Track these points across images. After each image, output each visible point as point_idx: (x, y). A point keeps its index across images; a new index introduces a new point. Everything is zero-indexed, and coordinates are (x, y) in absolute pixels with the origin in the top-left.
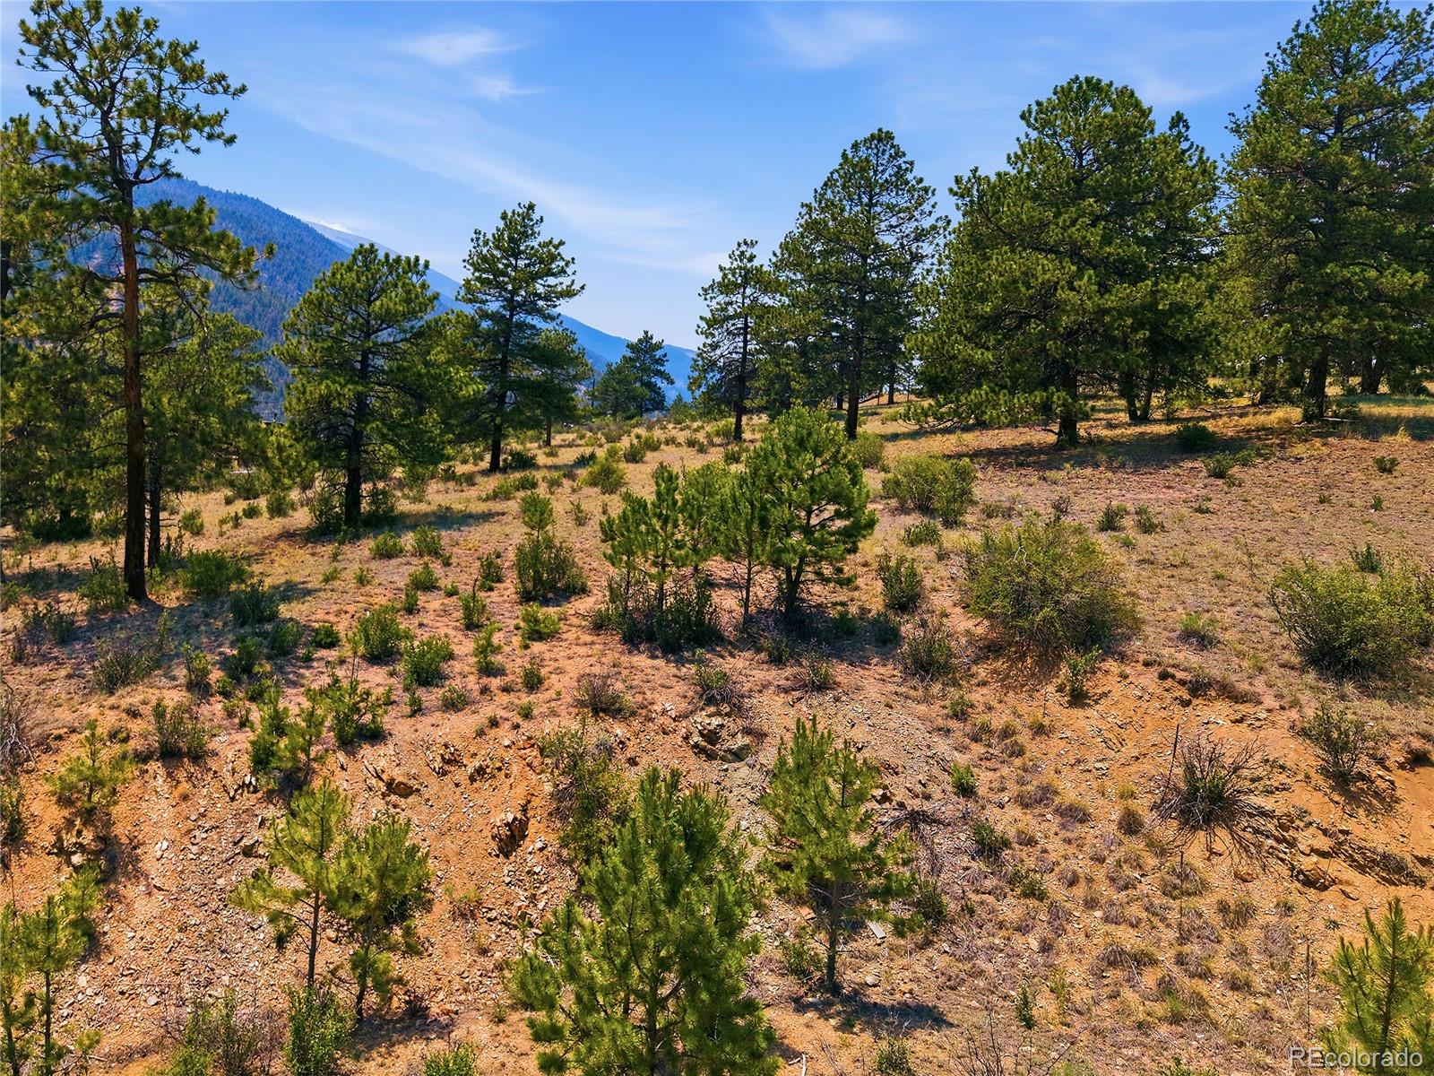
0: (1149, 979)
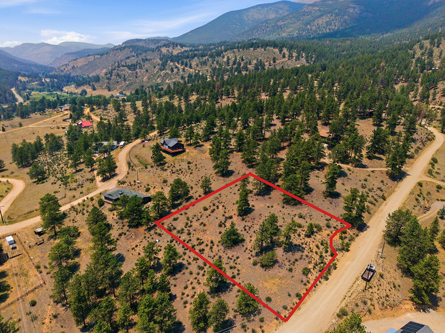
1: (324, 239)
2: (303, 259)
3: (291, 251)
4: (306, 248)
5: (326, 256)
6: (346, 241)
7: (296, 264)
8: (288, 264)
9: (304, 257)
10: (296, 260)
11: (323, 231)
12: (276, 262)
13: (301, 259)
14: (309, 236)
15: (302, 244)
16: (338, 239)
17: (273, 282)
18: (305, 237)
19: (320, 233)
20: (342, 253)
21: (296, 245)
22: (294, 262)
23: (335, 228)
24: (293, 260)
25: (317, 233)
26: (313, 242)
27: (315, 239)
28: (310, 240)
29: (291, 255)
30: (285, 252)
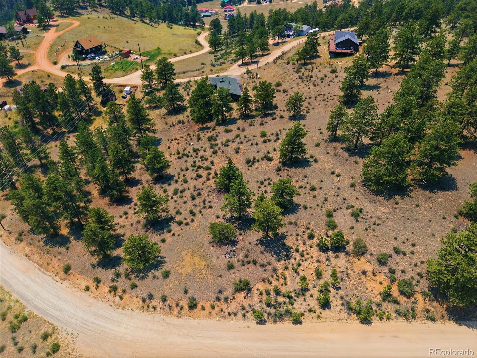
1: (349, 272)
2: (263, 269)
3: (266, 246)
4: (292, 261)
6: (389, 307)
7: (247, 266)
8: (241, 257)
9: (269, 268)
10: (255, 263)
11: (363, 259)
12: (233, 243)
13: (262, 266)
14: (324, 249)
15: (297, 251)
16: (376, 292)
17: (196, 262)
18: (318, 245)
20: (346, 316)
21: (284, 245)
22: (248, 263)
23: (392, 271)
24: (251, 259)
25: (347, 254)
26: (318, 261)
27: (328, 260)
28: (318, 255)
29: (258, 251)
30: (258, 242)
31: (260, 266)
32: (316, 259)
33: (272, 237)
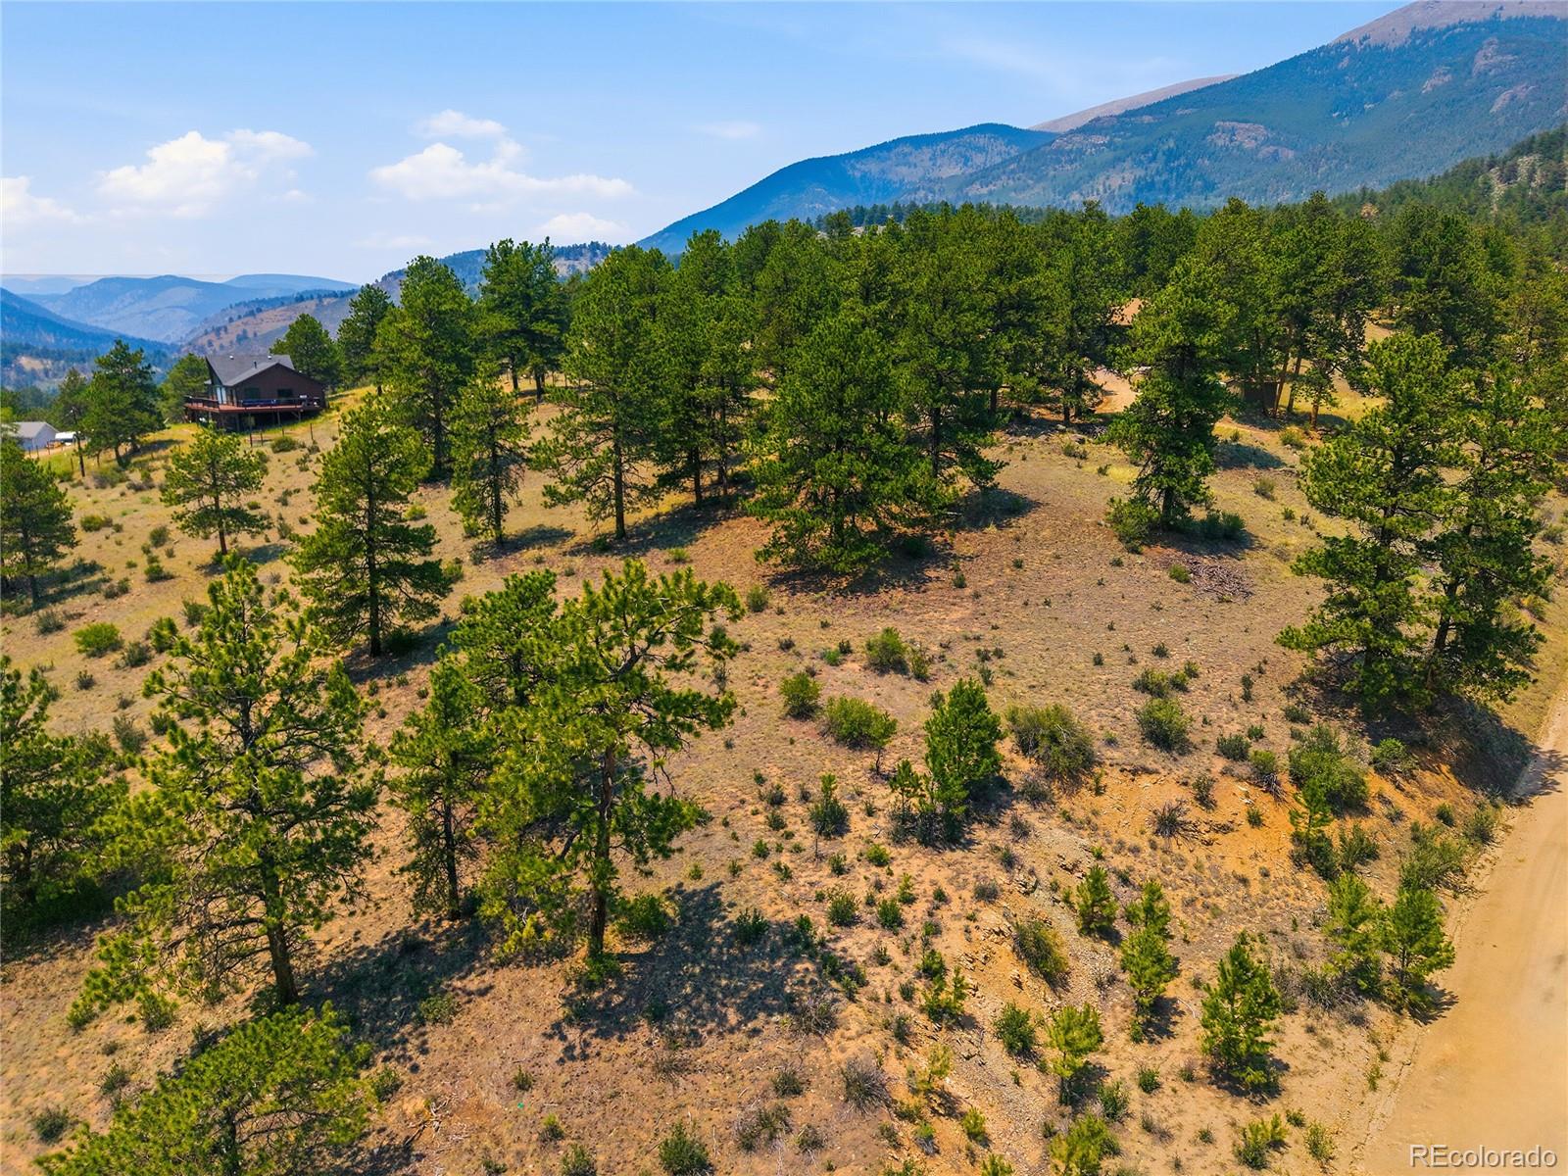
0: (1199, 906)
2: (787, 1144)
3: (659, 1015)
5: (1149, 1084)
6: (1380, 887)
13: (758, 1135)
19: (1082, 803)
26: (987, 894)
28: (948, 872)
29: (632, 1083)
30: (573, 1034)
31: (748, 1145)
32: (967, 894)
33: (644, 948)
